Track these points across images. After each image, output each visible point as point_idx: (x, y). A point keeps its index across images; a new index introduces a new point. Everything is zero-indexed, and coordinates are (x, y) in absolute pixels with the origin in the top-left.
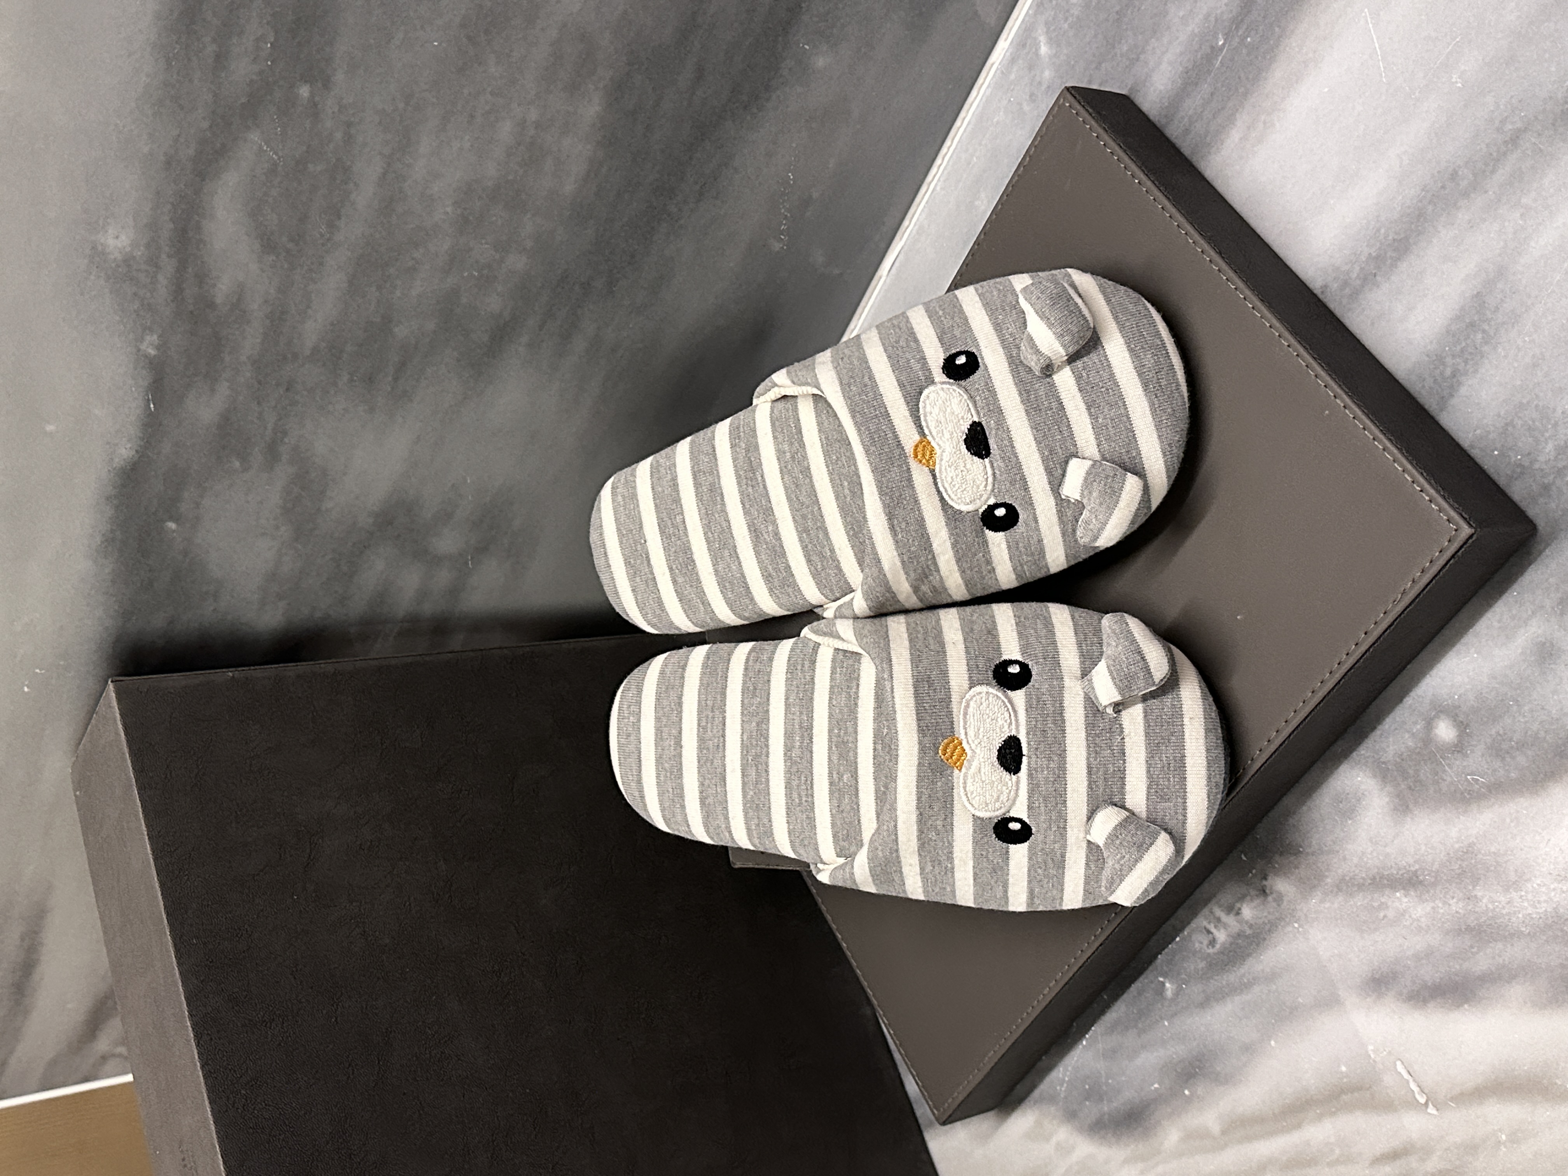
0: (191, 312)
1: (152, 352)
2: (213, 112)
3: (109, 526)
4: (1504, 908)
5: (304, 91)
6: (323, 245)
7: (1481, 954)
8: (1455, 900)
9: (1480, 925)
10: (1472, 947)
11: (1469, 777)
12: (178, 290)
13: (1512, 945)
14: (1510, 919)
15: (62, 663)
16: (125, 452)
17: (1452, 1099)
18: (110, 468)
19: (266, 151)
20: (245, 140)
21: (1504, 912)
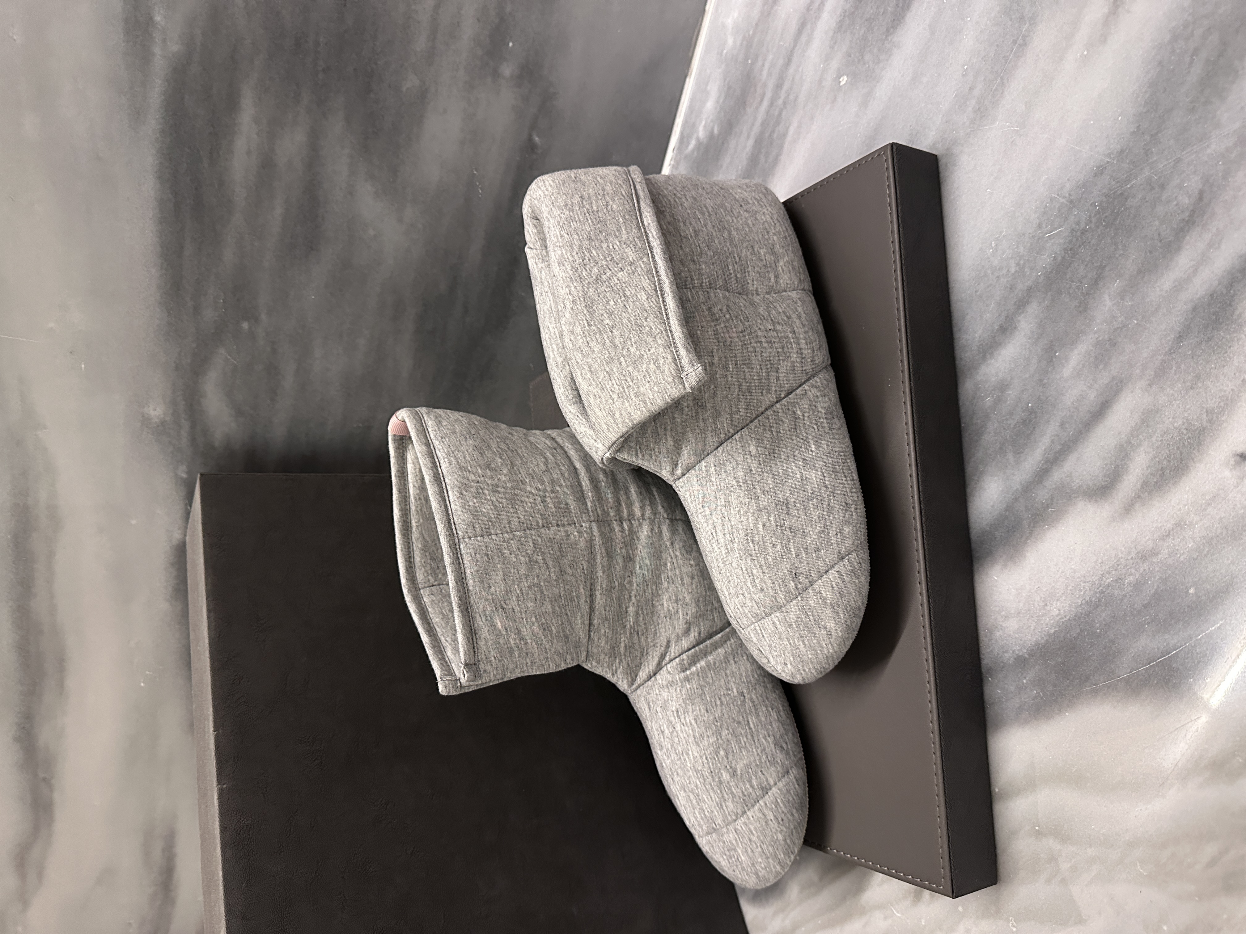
0: (203, 452)
1: (184, 476)
2: (197, 338)
5: (245, 325)
12: (193, 440)
15: (161, 667)
19: (230, 359)
20: (217, 354)
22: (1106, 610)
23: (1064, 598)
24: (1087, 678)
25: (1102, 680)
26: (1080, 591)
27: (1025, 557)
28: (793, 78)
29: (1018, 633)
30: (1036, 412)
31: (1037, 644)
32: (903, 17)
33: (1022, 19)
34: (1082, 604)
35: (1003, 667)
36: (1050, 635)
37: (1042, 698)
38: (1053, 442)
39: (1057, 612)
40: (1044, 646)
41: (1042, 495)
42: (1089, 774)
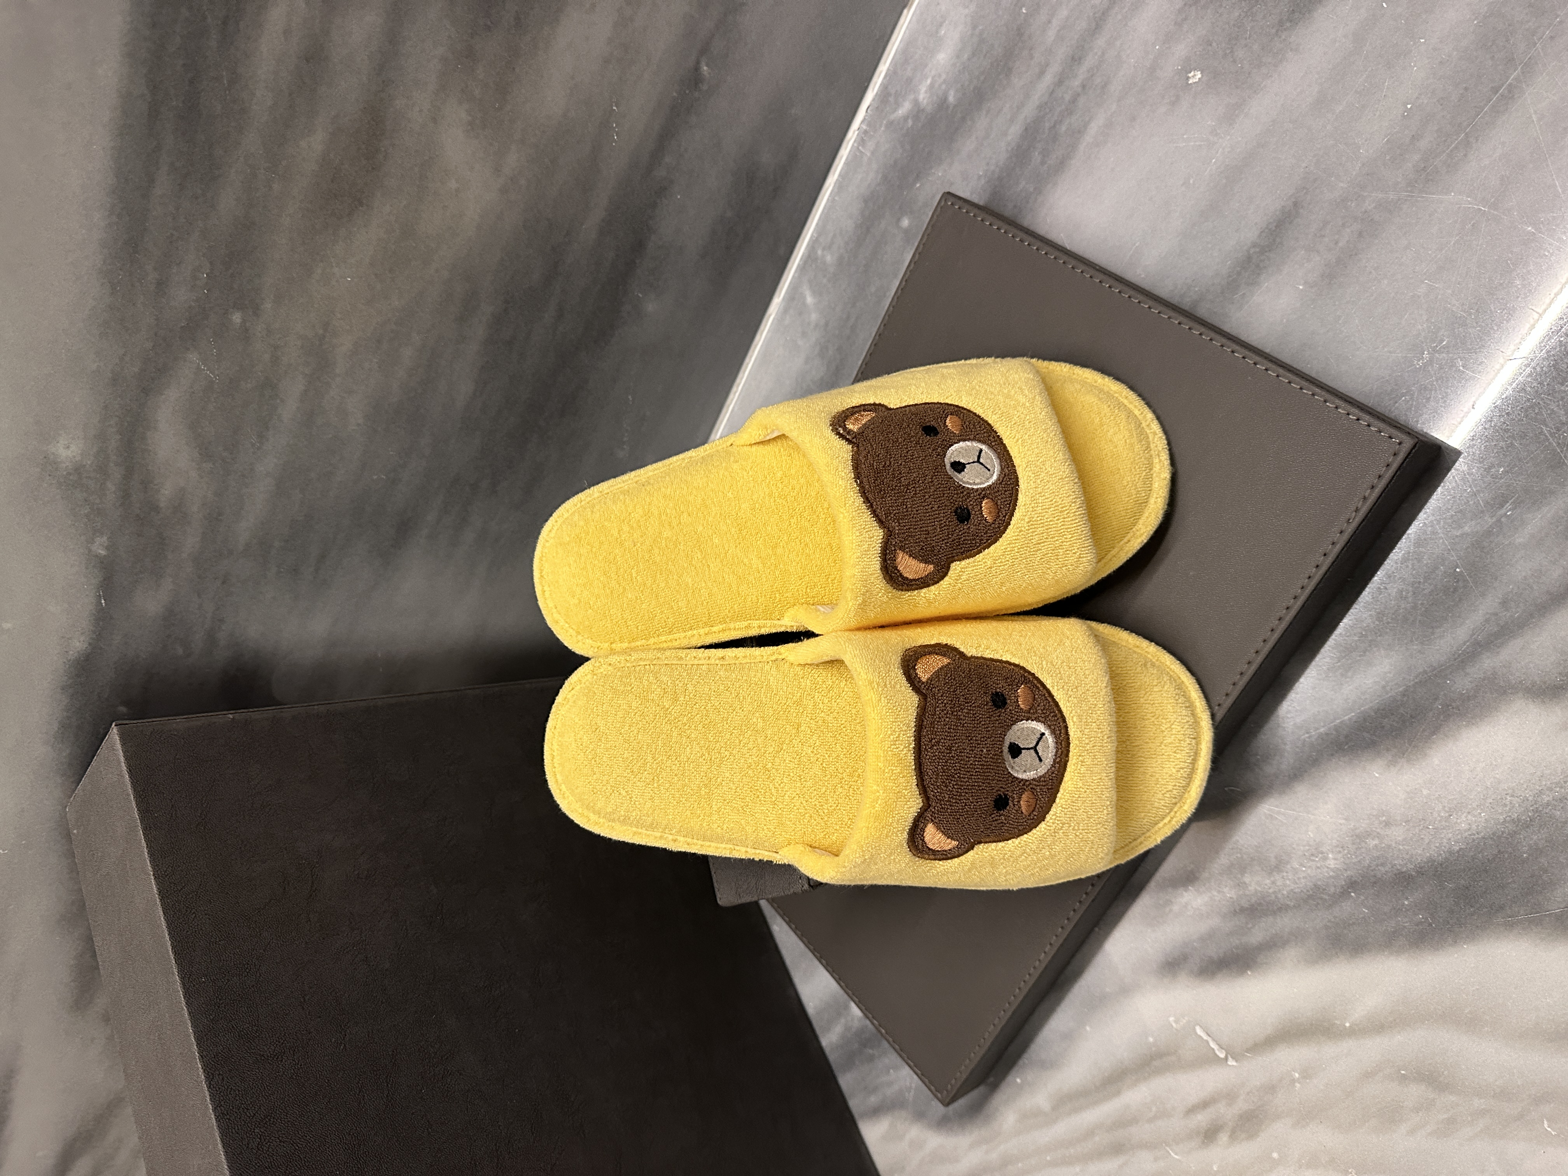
0: (138, 515)
2: (156, 335)
3: (65, 714)
4: (1270, 888)
5: (237, 318)
6: (254, 453)
7: (1257, 927)
8: (1227, 888)
9: (1252, 905)
10: (1247, 923)
11: (1226, 789)
12: (125, 496)
13: (1282, 917)
14: (1276, 897)
15: (24, 842)
16: (79, 644)
17: (1248, 1051)
18: (65, 660)
19: (204, 370)
20: (185, 361)
21: (1271, 891)
22: (1539, 832)
23: (1479, 811)
24: (1502, 908)
25: (1522, 912)
26: (1505, 805)
27: (1426, 755)
28: (1103, 53)
29: (1403, 845)
30: (1465, 581)
31: (1431, 860)
32: (1310, 11)
33: (1510, 61)
34: (1505, 821)
35: (1375, 883)
36: (1451, 853)
37: (1430, 925)
38: (1487, 621)
39: (1467, 827)
40: (1441, 865)
41: (1462, 683)
42: (1488, 1018)
